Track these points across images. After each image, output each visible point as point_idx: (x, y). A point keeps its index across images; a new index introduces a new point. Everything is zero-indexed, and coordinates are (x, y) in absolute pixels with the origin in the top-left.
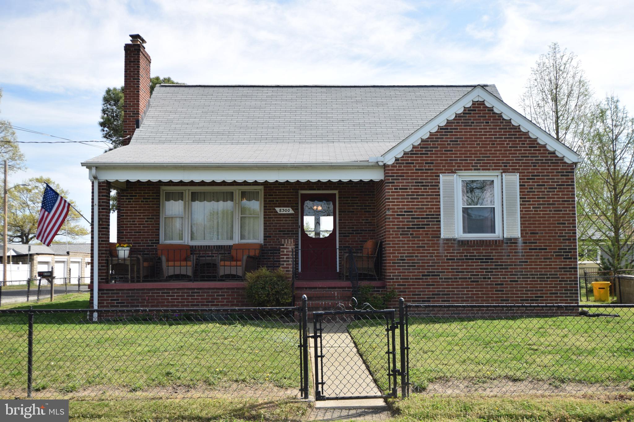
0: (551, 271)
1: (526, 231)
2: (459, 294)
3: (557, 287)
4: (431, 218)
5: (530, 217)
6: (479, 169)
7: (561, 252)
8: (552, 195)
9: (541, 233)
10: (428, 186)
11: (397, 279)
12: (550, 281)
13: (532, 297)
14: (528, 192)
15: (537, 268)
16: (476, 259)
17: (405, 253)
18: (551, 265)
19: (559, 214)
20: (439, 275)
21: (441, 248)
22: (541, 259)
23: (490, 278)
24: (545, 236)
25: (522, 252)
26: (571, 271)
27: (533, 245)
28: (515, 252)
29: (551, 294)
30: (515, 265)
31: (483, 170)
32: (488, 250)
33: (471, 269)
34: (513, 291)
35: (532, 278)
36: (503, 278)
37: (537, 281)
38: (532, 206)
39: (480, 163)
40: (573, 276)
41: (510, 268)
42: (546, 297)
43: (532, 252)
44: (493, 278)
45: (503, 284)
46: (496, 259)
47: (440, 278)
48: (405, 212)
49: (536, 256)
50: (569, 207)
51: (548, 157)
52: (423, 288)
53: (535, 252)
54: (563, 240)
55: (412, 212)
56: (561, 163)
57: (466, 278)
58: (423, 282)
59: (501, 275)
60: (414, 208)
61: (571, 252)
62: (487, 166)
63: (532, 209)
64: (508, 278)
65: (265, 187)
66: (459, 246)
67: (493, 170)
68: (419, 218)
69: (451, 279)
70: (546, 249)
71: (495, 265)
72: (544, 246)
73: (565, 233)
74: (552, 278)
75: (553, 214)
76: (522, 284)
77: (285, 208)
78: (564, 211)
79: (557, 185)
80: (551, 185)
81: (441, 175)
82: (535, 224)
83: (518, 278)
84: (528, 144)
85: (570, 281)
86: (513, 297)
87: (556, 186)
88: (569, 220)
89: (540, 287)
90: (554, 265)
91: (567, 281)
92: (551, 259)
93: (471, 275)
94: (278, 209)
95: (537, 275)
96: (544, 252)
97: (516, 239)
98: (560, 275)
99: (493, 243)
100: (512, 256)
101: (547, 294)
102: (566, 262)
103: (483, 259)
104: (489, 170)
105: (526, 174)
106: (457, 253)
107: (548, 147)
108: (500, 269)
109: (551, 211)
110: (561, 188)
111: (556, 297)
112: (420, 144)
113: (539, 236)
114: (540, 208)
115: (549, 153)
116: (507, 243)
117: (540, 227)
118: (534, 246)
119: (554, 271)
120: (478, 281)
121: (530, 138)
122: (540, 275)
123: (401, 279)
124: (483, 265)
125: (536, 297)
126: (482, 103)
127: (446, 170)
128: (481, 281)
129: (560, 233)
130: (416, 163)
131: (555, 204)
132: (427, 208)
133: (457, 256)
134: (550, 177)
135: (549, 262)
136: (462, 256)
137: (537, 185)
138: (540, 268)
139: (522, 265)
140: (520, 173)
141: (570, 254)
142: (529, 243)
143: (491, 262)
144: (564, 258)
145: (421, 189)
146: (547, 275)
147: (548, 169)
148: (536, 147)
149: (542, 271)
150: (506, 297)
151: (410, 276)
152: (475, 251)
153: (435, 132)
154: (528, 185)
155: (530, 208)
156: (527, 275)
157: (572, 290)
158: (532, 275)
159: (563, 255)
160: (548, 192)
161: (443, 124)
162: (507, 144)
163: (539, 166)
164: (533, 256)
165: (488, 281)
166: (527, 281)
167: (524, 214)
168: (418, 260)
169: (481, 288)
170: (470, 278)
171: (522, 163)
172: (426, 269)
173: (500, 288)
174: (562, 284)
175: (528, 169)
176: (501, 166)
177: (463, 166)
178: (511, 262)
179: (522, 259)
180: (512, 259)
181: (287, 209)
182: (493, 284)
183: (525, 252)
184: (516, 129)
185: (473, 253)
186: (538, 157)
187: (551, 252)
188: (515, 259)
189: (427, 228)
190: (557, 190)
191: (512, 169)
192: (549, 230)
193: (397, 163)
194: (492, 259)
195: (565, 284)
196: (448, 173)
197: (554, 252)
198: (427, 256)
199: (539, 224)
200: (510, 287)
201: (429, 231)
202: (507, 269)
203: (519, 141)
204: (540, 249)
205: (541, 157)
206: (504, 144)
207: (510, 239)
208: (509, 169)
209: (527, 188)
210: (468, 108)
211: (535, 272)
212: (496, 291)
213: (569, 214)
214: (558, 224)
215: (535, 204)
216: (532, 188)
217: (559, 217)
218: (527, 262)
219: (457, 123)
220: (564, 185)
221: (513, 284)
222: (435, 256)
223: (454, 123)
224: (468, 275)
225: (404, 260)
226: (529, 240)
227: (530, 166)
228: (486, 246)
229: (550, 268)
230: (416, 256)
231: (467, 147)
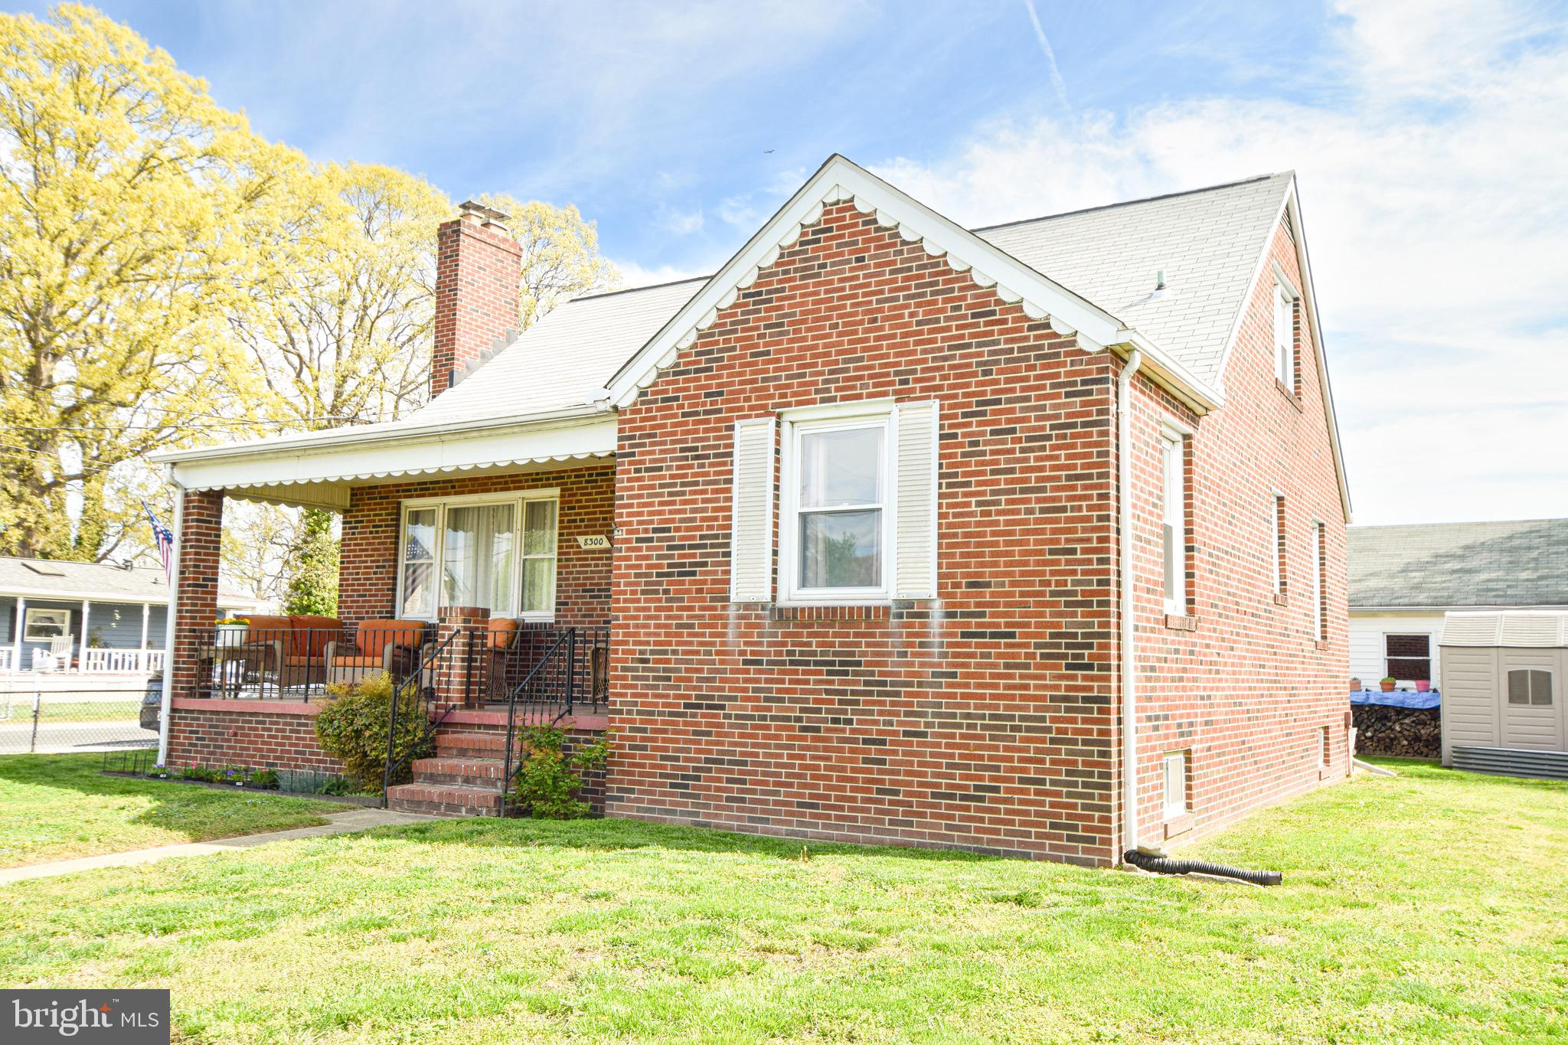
0: (1027, 708)
1: (953, 576)
2: (768, 765)
3: (1043, 761)
4: (713, 546)
5: (966, 535)
6: (833, 399)
7: (1058, 646)
8: (1037, 459)
9: (998, 584)
10: (707, 457)
11: (629, 712)
12: (1023, 740)
13: (967, 787)
14: (964, 455)
15: (982, 696)
16: (816, 663)
17: (648, 643)
18: (1026, 687)
19: (1057, 521)
20: (722, 707)
21: (730, 631)
22: (995, 666)
23: (850, 722)
24: (1011, 594)
25: (941, 645)
26: (1090, 711)
27: (974, 620)
28: (922, 645)
29: (1022, 781)
30: (920, 684)
31: (844, 398)
32: (847, 635)
33: (804, 692)
34: (911, 763)
35: (969, 726)
36: (885, 723)
37: (982, 737)
38: (973, 500)
39: (837, 381)
40: (1095, 727)
41: (907, 694)
42: (1008, 790)
43: (969, 645)
44: (860, 722)
45: (883, 742)
46: (869, 664)
47: (726, 717)
48: (655, 531)
49: (983, 655)
50: (1089, 497)
51: (1027, 338)
52: (686, 741)
53: (978, 645)
54: (1067, 604)
55: (668, 530)
56: (1067, 354)
57: (788, 719)
58: (686, 724)
59: (881, 713)
60: (673, 521)
61: (1090, 646)
62: (854, 387)
63: (973, 508)
64: (900, 724)
65: (562, 490)
66: (774, 625)
67: (870, 396)
68: (682, 547)
69: (752, 717)
70: (1012, 635)
71: (867, 683)
72: (1007, 625)
73: (1076, 583)
74: (1029, 729)
75: (1037, 521)
76: (939, 745)
77: (594, 537)
78: (1073, 509)
79: (1053, 427)
80: (1034, 429)
81: (737, 424)
82: (982, 555)
83: (928, 725)
84: (969, 307)
85: (1085, 742)
86: (910, 784)
87: (1048, 432)
88: (1089, 540)
89: (991, 758)
90: (1037, 687)
91: (1075, 742)
92: (1027, 666)
93: (802, 710)
94: (581, 539)
95: (983, 717)
96: (1007, 645)
97: (925, 603)
98: (1054, 720)
99: (859, 616)
100: (914, 655)
101: (1011, 780)
102: (1074, 678)
103: (832, 663)
104: (859, 397)
105: (960, 400)
106: (770, 644)
107: (1029, 311)
108: (880, 693)
109: (1030, 511)
110: (1064, 436)
111: (1037, 793)
112: (695, 345)
113: (993, 594)
114: (997, 503)
115: (1031, 328)
116: (900, 616)
117: (996, 564)
118: (978, 625)
119: (1036, 709)
120: (818, 730)
121: (975, 286)
122: (993, 717)
123: (639, 713)
124: (832, 682)
125: (977, 788)
126: (849, 205)
127: (751, 408)
128: (828, 730)
129: (1058, 584)
130: (686, 398)
131: (1043, 489)
132: (703, 519)
133: (768, 653)
134: (1033, 403)
135: (1022, 677)
136: (780, 653)
137: (993, 432)
138: (993, 697)
139: (940, 685)
140: (942, 398)
141: (1086, 652)
142: (964, 615)
143: (855, 673)
144: (1069, 667)
145: (691, 467)
146: (1012, 718)
147: (1026, 379)
148: (993, 313)
149: (997, 707)
150: (892, 782)
151: (656, 705)
152: (814, 640)
153: (731, 308)
154: (964, 435)
155: (968, 504)
156: (954, 716)
157: (1091, 774)
158: (968, 716)
159: (1064, 656)
160: (1023, 450)
161: (749, 280)
162: (912, 315)
163: (1001, 372)
164: (972, 655)
165: (843, 731)
166: (953, 736)
167: (950, 526)
168: (677, 661)
169: (826, 749)
170: (799, 719)
171: (952, 367)
172: (695, 688)
173: (878, 751)
174: (1058, 752)
175: (968, 385)
176: (891, 383)
177: (794, 394)
178: (908, 674)
179: (940, 665)
180: (912, 664)
181: (599, 537)
182: (855, 741)
183: (950, 645)
184: (937, 265)
185: (809, 644)
186: (997, 342)
187: (1027, 645)
188: (922, 665)
189: (701, 573)
190: (1054, 442)
191: (923, 390)
192: (1023, 574)
193: (643, 403)
194: (858, 664)
195: (1069, 752)
196: (757, 416)
197: (1038, 646)
198: (697, 653)
199: (993, 554)
200: (905, 754)
201: (704, 582)
202: (898, 694)
203: (945, 301)
204: (993, 635)
205: (1007, 341)
206: (901, 316)
207: (909, 604)
208: (913, 390)
209: (961, 445)
210: (812, 225)
211: (976, 707)
212: (866, 761)
213: (1088, 519)
214: (1052, 552)
215: (983, 493)
216: (976, 444)
217: (1054, 531)
218: (954, 675)
219: (785, 272)
220: (1073, 425)
221: (911, 744)
222: (718, 653)
223: (776, 274)
224: (793, 710)
225: (646, 661)
226: (961, 605)
227: (974, 374)
228: (844, 624)
229: (1023, 698)
230: (674, 652)
231: (804, 339)
